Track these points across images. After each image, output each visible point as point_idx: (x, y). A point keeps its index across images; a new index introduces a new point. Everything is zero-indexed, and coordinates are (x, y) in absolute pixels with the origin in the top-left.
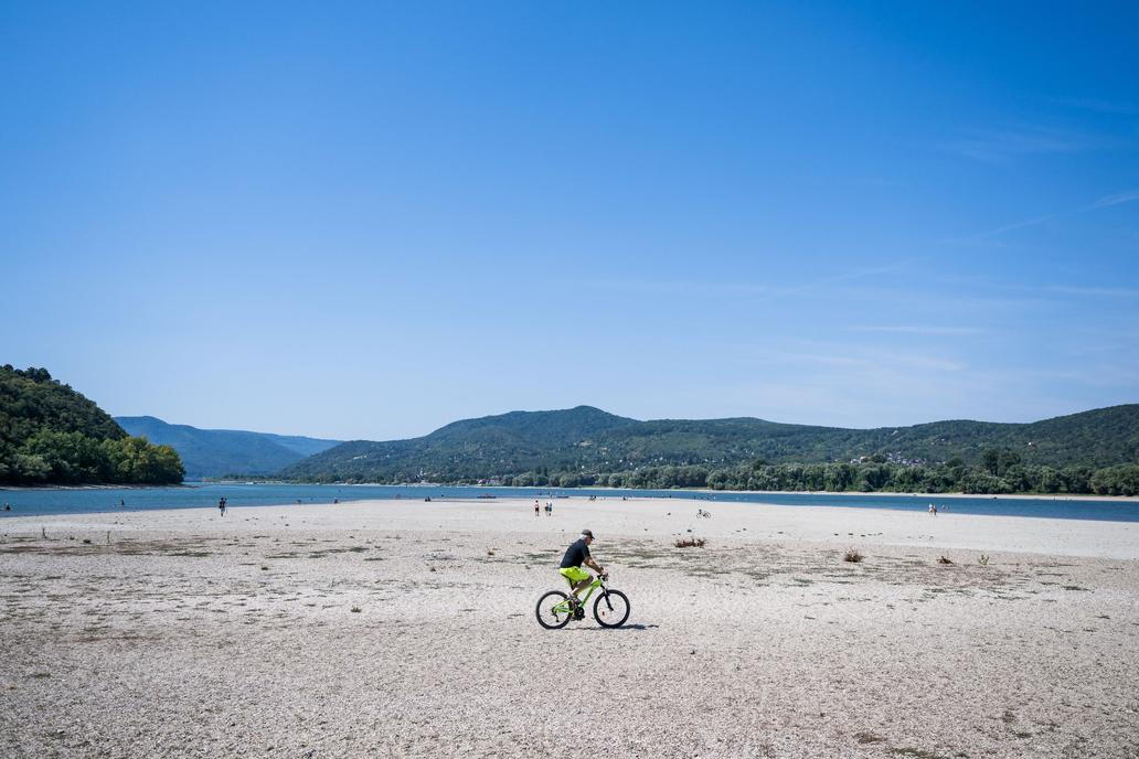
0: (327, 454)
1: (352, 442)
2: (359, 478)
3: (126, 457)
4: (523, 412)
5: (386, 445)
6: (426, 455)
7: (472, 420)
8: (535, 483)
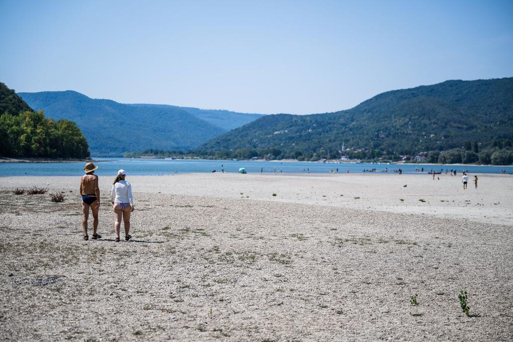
0: (246, 128)
1: (273, 116)
2: (277, 154)
3: (23, 132)
4: (460, 81)
5: (308, 119)
6: (351, 130)
7: (401, 91)
8: (464, 159)
